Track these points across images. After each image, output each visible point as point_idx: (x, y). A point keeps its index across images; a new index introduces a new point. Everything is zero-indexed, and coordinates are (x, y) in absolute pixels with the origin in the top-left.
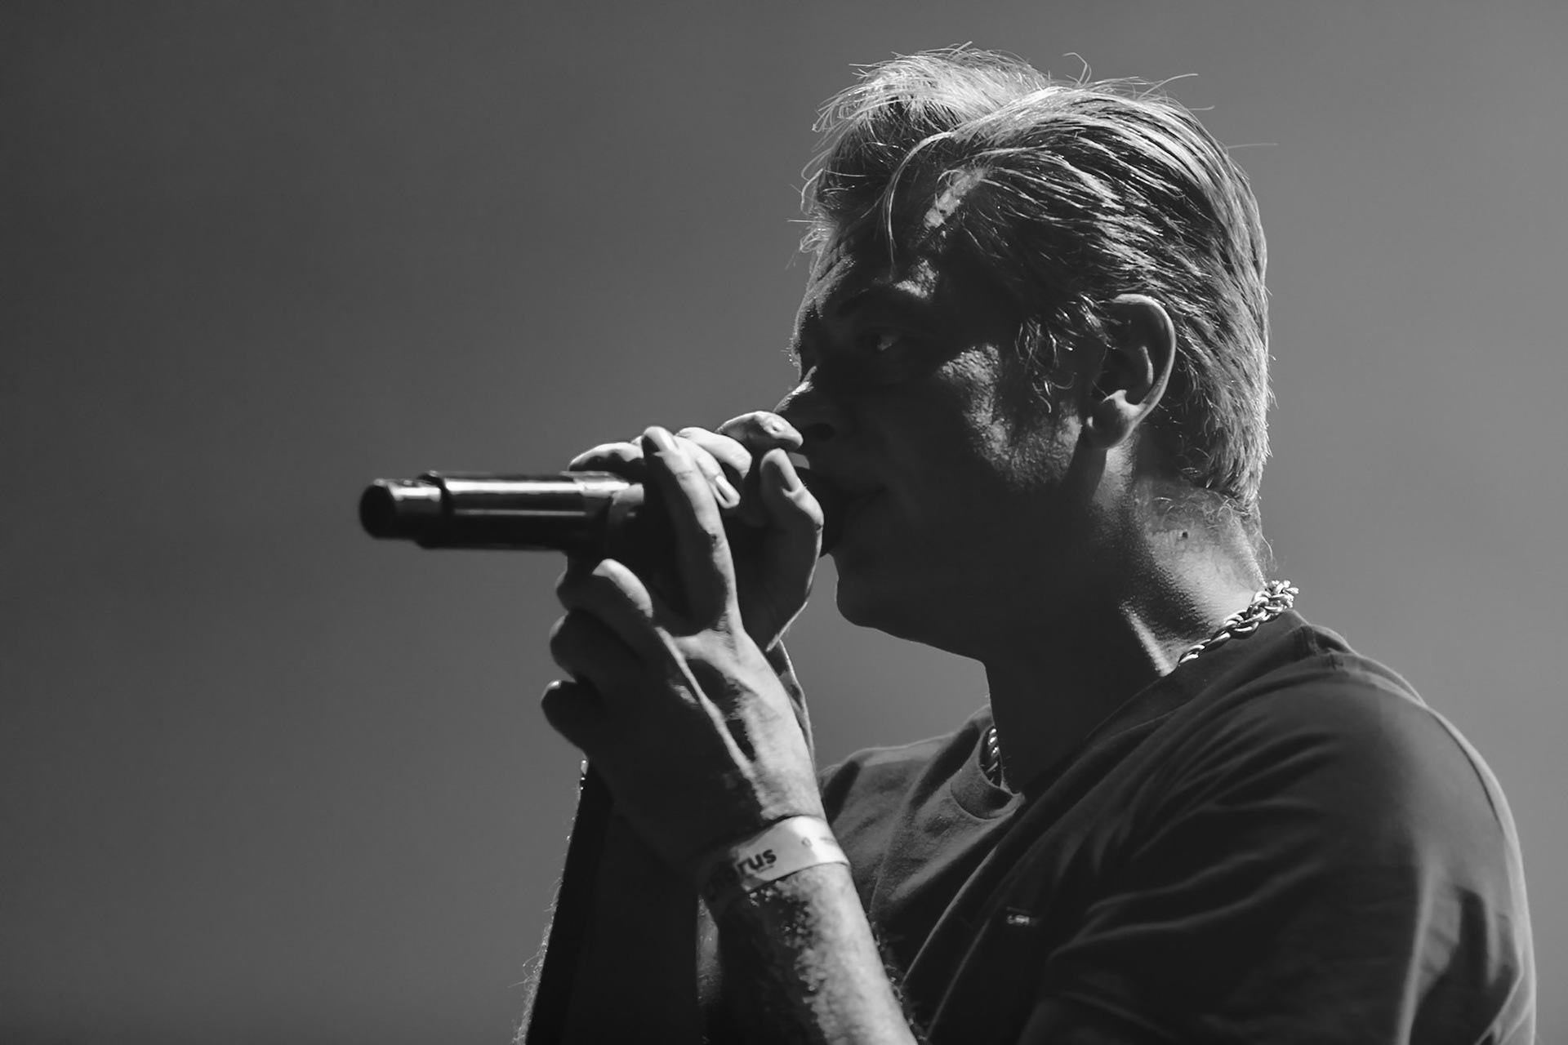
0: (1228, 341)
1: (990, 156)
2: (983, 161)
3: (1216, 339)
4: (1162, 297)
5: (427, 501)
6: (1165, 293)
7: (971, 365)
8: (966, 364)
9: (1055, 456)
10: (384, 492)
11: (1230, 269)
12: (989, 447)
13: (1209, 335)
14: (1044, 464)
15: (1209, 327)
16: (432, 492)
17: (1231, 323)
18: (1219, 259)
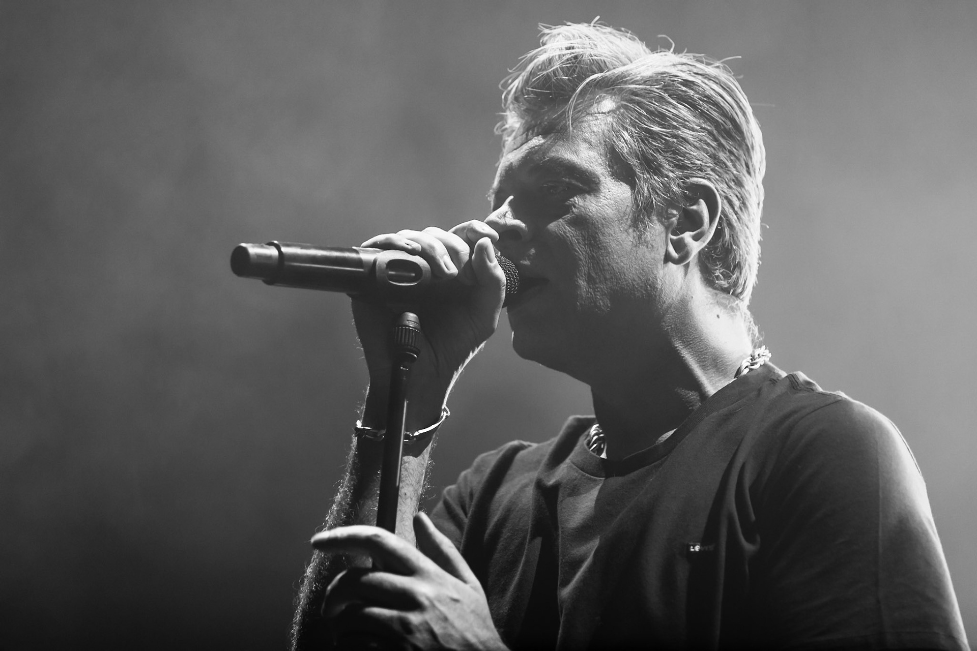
0: (744, 212)
1: (626, 88)
2: (621, 90)
3: (739, 212)
4: (715, 182)
5: (270, 258)
6: (716, 180)
7: (606, 208)
8: (603, 207)
9: (649, 266)
10: (245, 250)
11: (749, 173)
12: (613, 257)
13: (736, 209)
14: (643, 270)
15: (737, 203)
16: (273, 252)
17: (747, 203)
18: (744, 166)
